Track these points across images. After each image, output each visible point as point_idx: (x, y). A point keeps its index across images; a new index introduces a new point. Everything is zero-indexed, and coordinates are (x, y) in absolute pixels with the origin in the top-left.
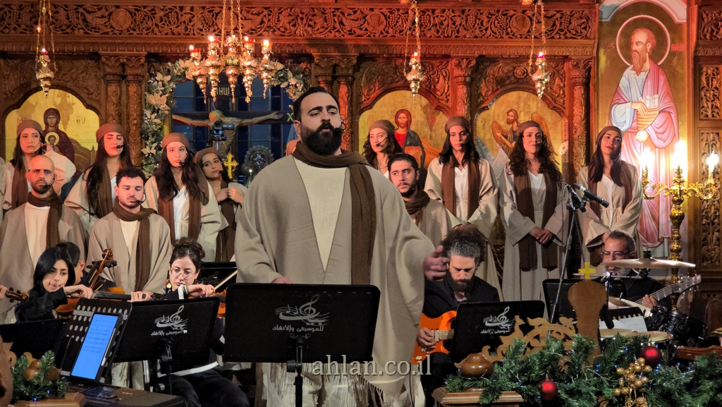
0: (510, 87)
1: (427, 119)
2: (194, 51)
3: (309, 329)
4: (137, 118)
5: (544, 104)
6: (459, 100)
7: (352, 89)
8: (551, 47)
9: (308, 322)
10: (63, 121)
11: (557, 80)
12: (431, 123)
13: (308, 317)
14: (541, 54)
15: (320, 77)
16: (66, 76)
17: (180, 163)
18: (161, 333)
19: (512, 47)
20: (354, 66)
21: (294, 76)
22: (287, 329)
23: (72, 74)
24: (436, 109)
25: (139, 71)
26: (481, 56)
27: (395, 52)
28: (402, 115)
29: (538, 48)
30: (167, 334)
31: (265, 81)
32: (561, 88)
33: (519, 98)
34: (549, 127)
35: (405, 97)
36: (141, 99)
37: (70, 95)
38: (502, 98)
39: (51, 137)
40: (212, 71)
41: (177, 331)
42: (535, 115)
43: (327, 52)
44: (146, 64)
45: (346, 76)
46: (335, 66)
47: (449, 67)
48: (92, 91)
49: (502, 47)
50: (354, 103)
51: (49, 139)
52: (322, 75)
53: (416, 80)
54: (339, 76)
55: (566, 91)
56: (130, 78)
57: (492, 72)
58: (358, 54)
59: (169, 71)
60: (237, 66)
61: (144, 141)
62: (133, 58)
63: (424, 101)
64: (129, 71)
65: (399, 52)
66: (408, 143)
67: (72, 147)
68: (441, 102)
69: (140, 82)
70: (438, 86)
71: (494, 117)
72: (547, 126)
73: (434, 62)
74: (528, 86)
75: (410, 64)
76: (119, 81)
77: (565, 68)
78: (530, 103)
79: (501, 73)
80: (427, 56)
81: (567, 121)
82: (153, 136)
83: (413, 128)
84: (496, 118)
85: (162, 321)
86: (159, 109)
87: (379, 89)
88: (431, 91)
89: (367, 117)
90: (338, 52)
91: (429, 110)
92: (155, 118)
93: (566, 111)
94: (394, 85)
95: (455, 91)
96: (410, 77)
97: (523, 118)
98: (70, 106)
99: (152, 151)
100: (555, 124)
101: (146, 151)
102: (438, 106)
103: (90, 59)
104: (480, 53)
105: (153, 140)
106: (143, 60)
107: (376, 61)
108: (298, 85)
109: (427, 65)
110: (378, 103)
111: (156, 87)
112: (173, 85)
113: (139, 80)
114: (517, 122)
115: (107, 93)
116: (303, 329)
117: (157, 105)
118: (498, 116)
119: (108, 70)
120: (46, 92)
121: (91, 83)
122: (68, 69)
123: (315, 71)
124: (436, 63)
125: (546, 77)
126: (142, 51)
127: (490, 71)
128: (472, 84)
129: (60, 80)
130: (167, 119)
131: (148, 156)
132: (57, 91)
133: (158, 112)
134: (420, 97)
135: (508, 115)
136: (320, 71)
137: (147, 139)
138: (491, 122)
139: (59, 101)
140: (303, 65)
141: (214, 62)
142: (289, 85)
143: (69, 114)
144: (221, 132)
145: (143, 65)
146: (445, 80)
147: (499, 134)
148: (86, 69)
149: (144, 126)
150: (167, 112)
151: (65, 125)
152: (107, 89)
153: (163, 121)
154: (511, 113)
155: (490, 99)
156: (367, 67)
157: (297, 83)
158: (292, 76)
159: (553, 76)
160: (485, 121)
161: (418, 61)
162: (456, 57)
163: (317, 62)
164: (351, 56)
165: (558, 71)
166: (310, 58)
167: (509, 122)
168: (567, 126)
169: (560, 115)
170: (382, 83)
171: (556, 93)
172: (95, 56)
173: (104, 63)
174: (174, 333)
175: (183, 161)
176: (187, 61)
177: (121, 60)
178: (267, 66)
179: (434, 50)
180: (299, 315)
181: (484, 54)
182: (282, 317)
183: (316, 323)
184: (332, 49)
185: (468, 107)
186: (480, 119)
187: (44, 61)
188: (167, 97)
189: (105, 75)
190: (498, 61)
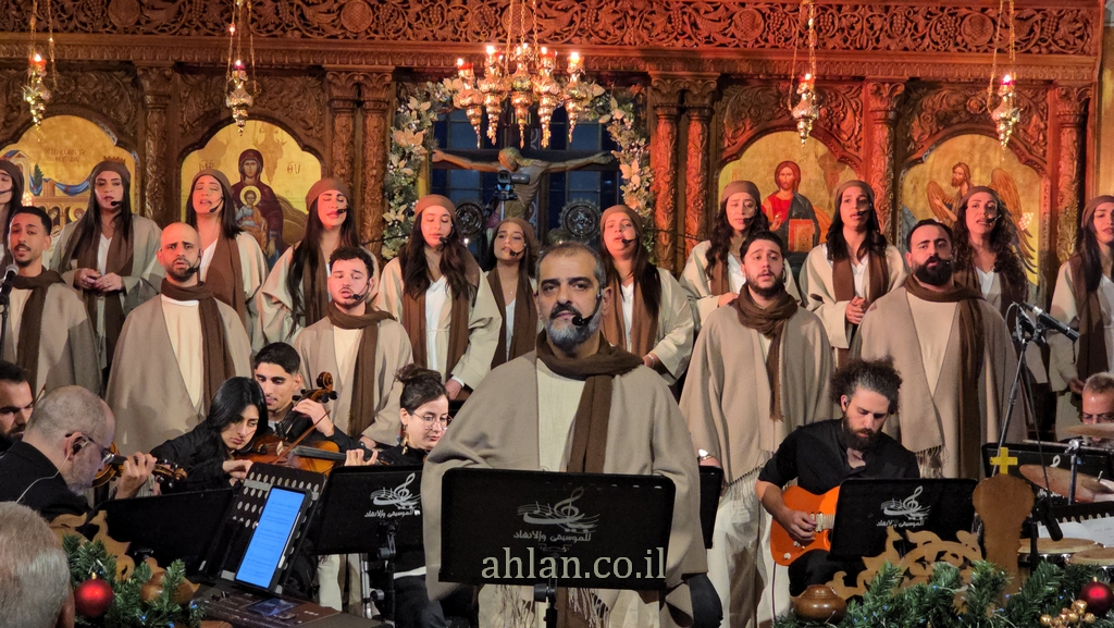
0: (958, 127)
1: (825, 176)
2: (464, 68)
3: (569, 538)
4: (379, 167)
5: (1012, 155)
6: (876, 148)
7: (709, 128)
8: (1025, 66)
9: (567, 527)
10: (268, 169)
11: (1035, 118)
12: (830, 181)
13: (567, 520)
14: (1007, 78)
15: (659, 109)
16: (273, 101)
17: (441, 239)
18: (381, 514)
19: (964, 66)
20: (713, 92)
21: (619, 106)
22: (536, 537)
23: (282, 97)
24: (839, 161)
25: (383, 95)
26: (912, 79)
27: (777, 72)
28: (787, 170)
29: (1003, 67)
30: (390, 516)
31: (571, 115)
32: (1040, 131)
33: (973, 145)
34: (1020, 192)
35: (791, 141)
36: (384, 137)
37: (279, 130)
38: (944, 146)
39: (248, 192)
40: (489, 100)
41: (405, 511)
42: (997, 173)
43: (671, 70)
44: (394, 84)
45: (701, 108)
46: (683, 93)
47: (862, 96)
48: (311, 124)
49: (948, 64)
50: (712, 151)
51: (245, 196)
52: (662, 106)
53: (806, 118)
54: (689, 108)
55: (1048, 135)
56: (368, 105)
57: (930, 103)
58: (719, 74)
59: (428, 95)
60: (529, 91)
61: (387, 201)
62: (374, 75)
63: (822, 149)
64: (367, 95)
65: (783, 72)
66: (794, 214)
67: (280, 208)
68: (848, 150)
69: (383, 112)
70: (844, 126)
71: (931, 174)
72: (1016, 191)
73: (839, 87)
74: (989, 127)
75: (798, 92)
76: (353, 110)
77: (1048, 100)
78: (991, 153)
79: (945, 105)
80: (828, 78)
81: (1049, 183)
82: (400, 194)
83: (802, 190)
84: (935, 177)
85: (382, 496)
86: (411, 153)
87: (751, 128)
88: (833, 132)
89: (731, 172)
90: (689, 70)
91: (828, 162)
92: (405, 166)
93: (1048, 168)
94: (775, 123)
95: (870, 134)
96: (797, 113)
97: (979, 178)
98: (279, 146)
99: (398, 217)
100: (1029, 186)
101: (390, 216)
102: (843, 157)
103: (310, 75)
104: (911, 75)
105: (401, 200)
106: (389, 78)
107: (747, 84)
108: (625, 120)
109: (827, 92)
110: (749, 151)
111: (407, 120)
112: (433, 116)
113: (382, 109)
114: (969, 184)
115: (333, 129)
116: (559, 537)
117: (409, 147)
118: (939, 173)
119: (336, 93)
120: (241, 126)
121: (311, 111)
122: (276, 89)
123: (653, 98)
124: (842, 88)
125: (1014, 115)
126: (387, 64)
127: (927, 102)
128: (898, 123)
129: (264, 107)
130: (424, 169)
131: (393, 225)
132: (259, 123)
133: (409, 158)
134: (816, 144)
135: (954, 172)
136: (659, 100)
137: (392, 198)
138: (927, 182)
139: (261, 138)
140: (634, 90)
141: (493, 86)
142: (611, 120)
143: (277, 159)
144: (508, 187)
145: (388, 85)
146: (855, 115)
147: (938, 202)
148: (304, 89)
149: (388, 178)
150: (423, 158)
151: (270, 175)
152: (333, 122)
153: (418, 171)
154: (959, 169)
155: (926, 147)
156: (733, 95)
157: (624, 117)
158: (616, 105)
159: (1026, 113)
160: (916, 180)
161: (812, 86)
162: (873, 80)
163: (655, 84)
164: (708, 76)
165: (1036, 104)
166: (645, 78)
167: (955, 184)
168: (1048, 191)
169: (1038, 172)
170: (757, 120)
171: (1032, 138)
172: (317, 71)
173: (330, 83)
174: (399, 514)
175: (444, 236)
176: (456, 81)
177: (356, 78)
178: (575, 92)
179: (838, 70)
180: (553, 516)
181: (918, 75)
182: (527, 519)
183: (580, 530)
184: (679, 65)
185: (890, 159)
186: (909, 179)
187: (238, 78)
188: (424, 135)
189: (332, 100)
190: (941, 87)
